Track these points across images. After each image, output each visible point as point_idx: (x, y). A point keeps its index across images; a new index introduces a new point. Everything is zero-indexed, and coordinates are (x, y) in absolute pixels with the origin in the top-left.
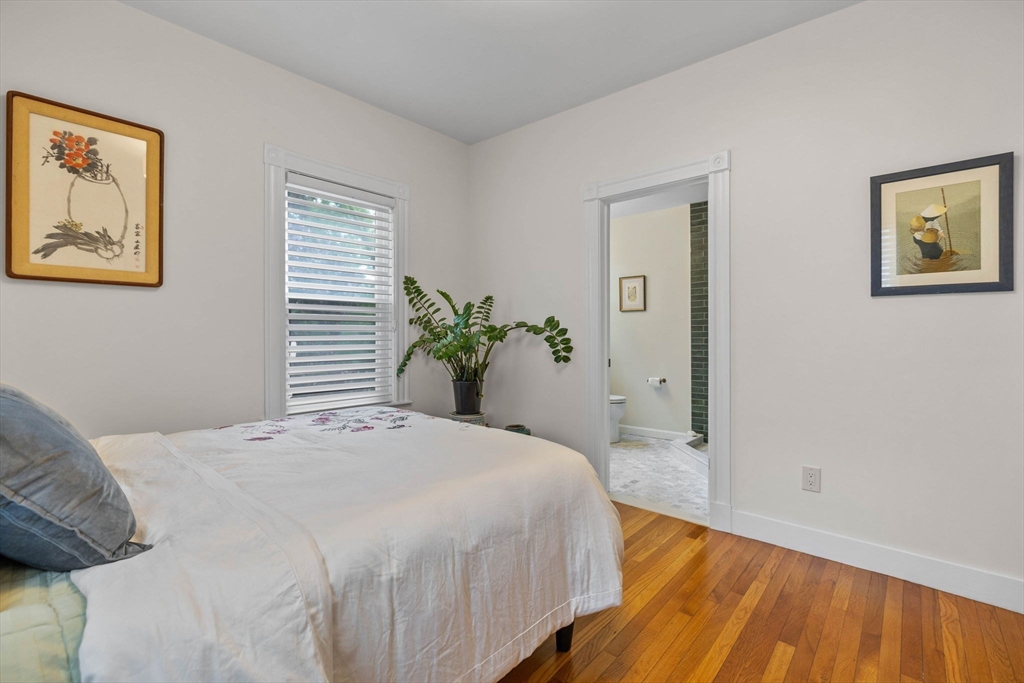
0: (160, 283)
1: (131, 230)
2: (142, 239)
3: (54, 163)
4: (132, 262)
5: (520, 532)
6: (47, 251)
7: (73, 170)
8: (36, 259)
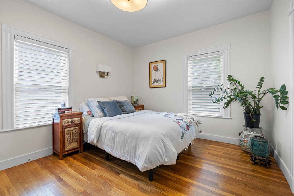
0: (165, 87)
1: (162, 78)
2: (163, 79)
3: (154, 70)
4: (162, 83)
5: (126, 135)
6: (153, 83)
7: (155, 71)
8: (152, 85)
